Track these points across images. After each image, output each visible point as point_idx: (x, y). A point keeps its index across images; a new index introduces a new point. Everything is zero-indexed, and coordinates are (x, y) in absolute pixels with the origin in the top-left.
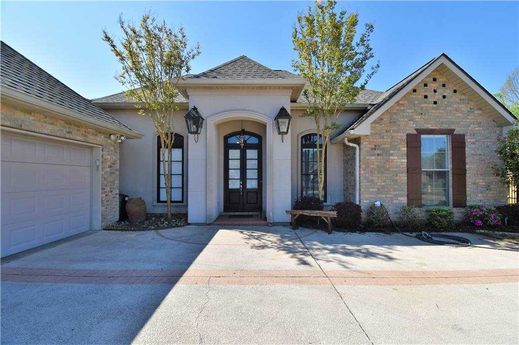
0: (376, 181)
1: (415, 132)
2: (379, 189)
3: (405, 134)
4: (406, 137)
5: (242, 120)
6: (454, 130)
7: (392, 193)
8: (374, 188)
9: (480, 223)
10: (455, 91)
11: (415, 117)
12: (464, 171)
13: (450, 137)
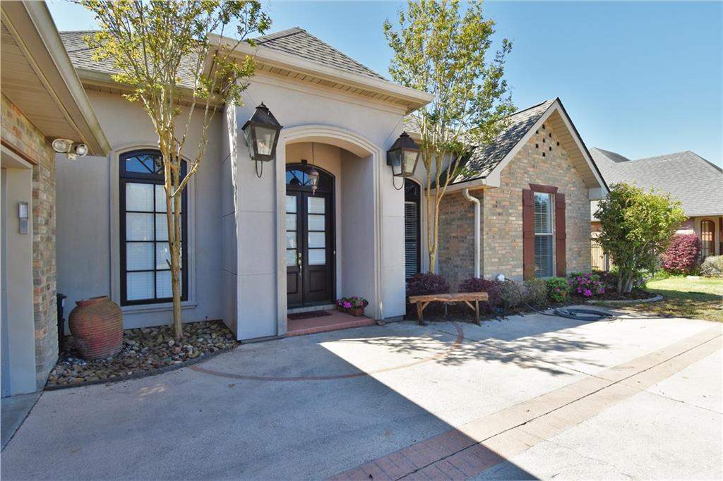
0: (497, 248)
1: (529, 188)
2: (499, 259)
3: (521, 190)
4: (521, 194)
5: (313, 143)
6: (556, 188)
7: (511, 263)
8: (495, 258)
9: (589, 292)
10: (558, 144)
11: (529, 169)
12: (565, 235)
13: (553, 197)
